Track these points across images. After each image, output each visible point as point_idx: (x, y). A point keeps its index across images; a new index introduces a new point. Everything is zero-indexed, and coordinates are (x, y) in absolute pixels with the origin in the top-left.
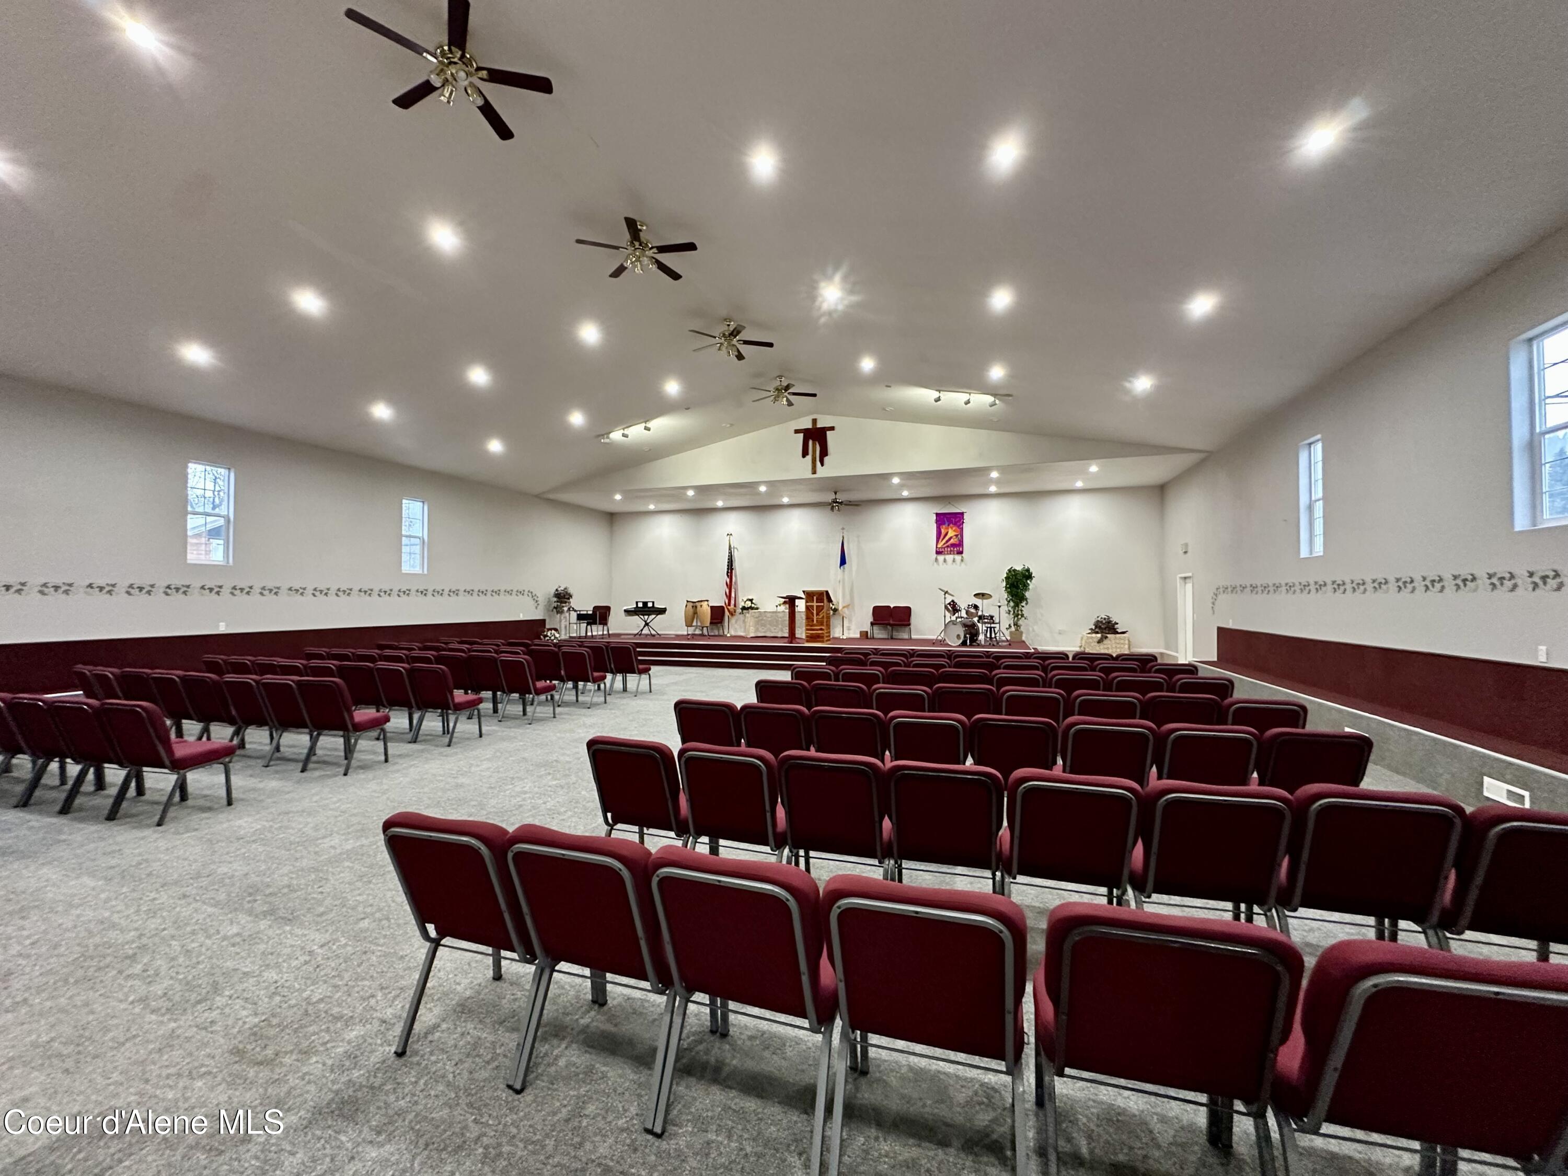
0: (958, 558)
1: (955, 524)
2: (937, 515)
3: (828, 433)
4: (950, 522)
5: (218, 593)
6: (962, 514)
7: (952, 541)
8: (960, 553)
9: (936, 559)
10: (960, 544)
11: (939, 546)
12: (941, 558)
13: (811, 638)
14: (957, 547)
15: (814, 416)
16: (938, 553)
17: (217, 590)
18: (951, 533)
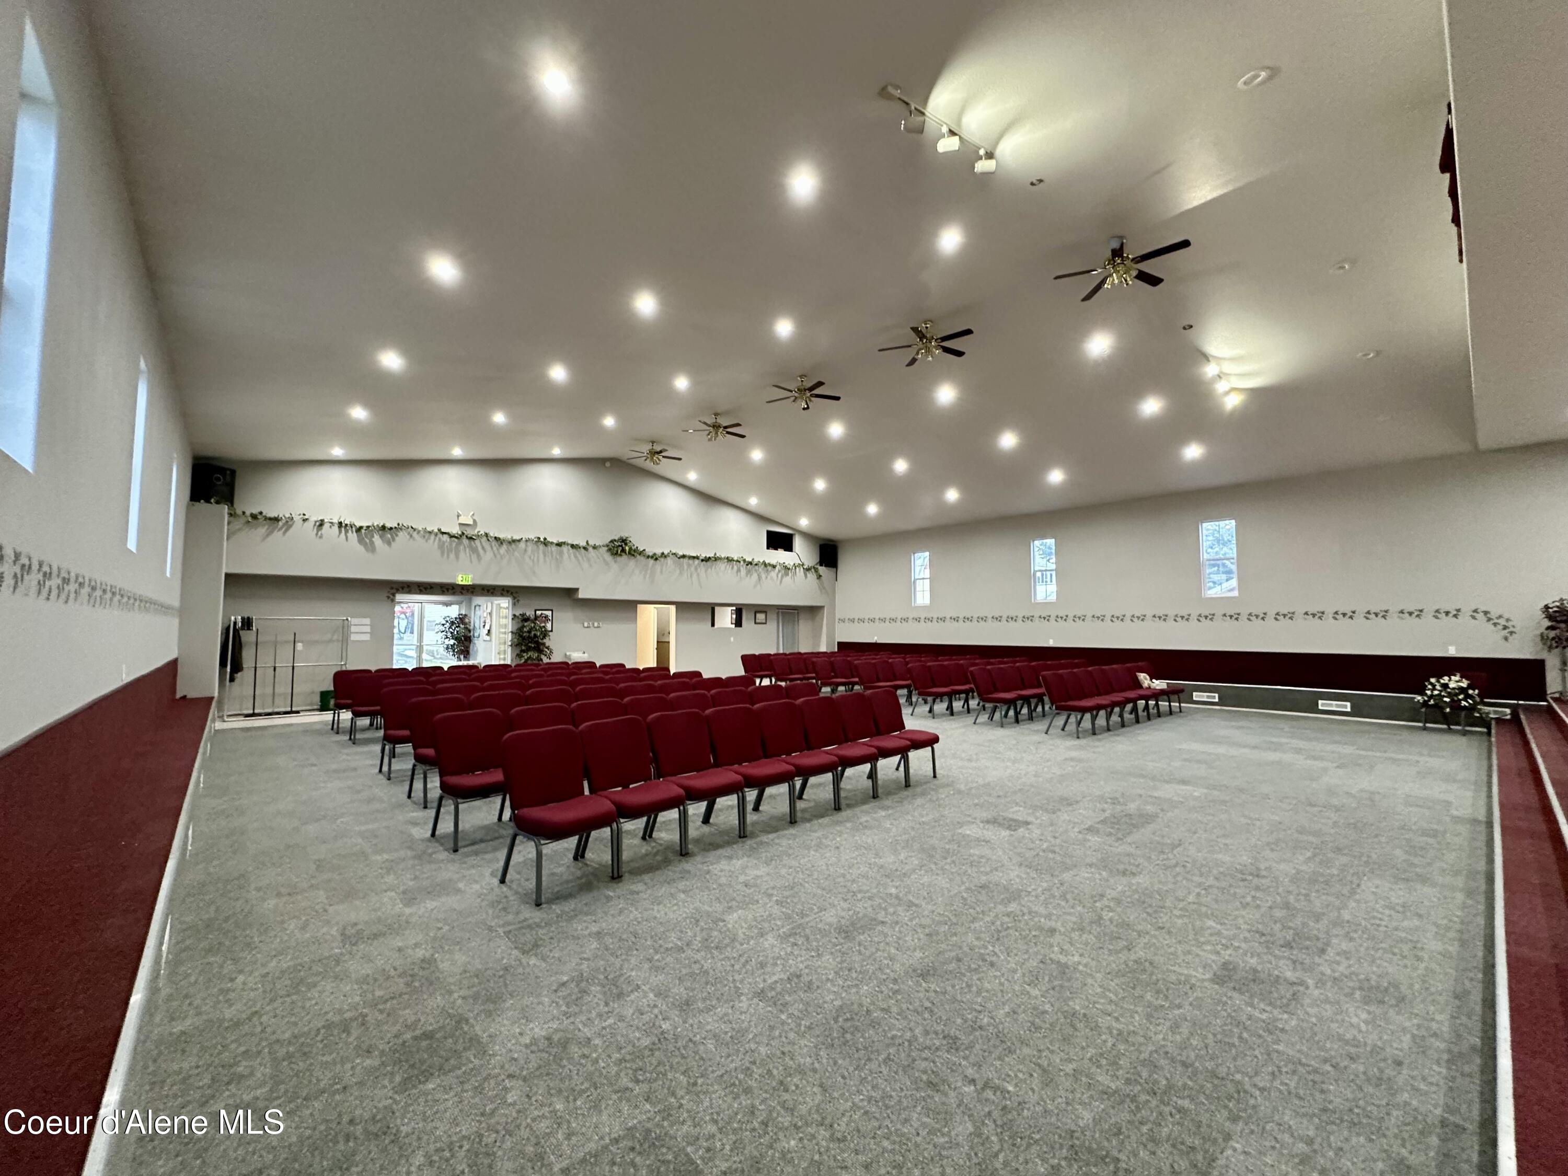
17: (1047, 618)
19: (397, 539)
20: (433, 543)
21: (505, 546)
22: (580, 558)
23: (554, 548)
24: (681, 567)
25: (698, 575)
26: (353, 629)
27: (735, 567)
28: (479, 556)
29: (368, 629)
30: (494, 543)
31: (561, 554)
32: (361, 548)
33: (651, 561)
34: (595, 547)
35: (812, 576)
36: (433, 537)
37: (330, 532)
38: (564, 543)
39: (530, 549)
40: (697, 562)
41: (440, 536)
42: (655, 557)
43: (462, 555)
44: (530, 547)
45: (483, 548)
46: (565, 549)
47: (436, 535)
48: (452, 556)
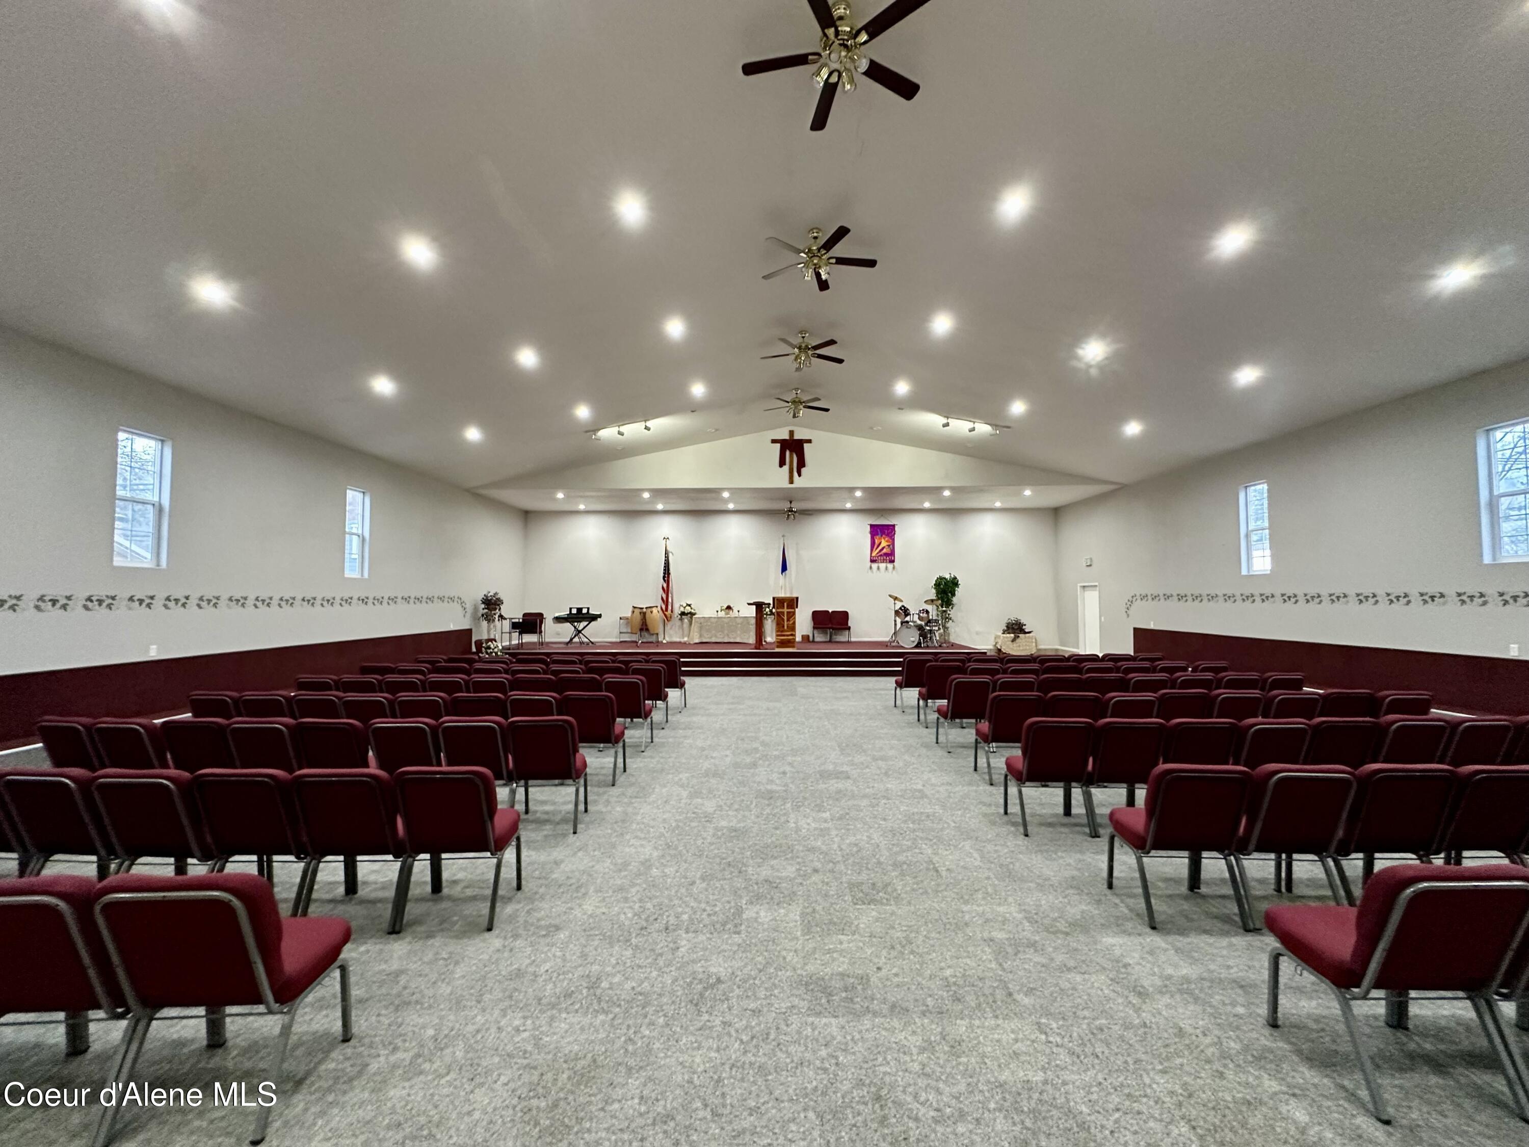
0: (890, 566)
1: (888, 535)
2: (872, 526)
3: (805, 445)
4: (883, 533)
5: (149, 606)
6: (894, 526)
7: (885, 551)
8: (892, 561)
9: (871, 568)
10: (892, 553)
11: (874, 554)
12: (875, 566)
13: (782, 644)
14: (889, 557)
15: (791, 428)
16: (872, 561)
17: (147, 602)
18: (884, 543)
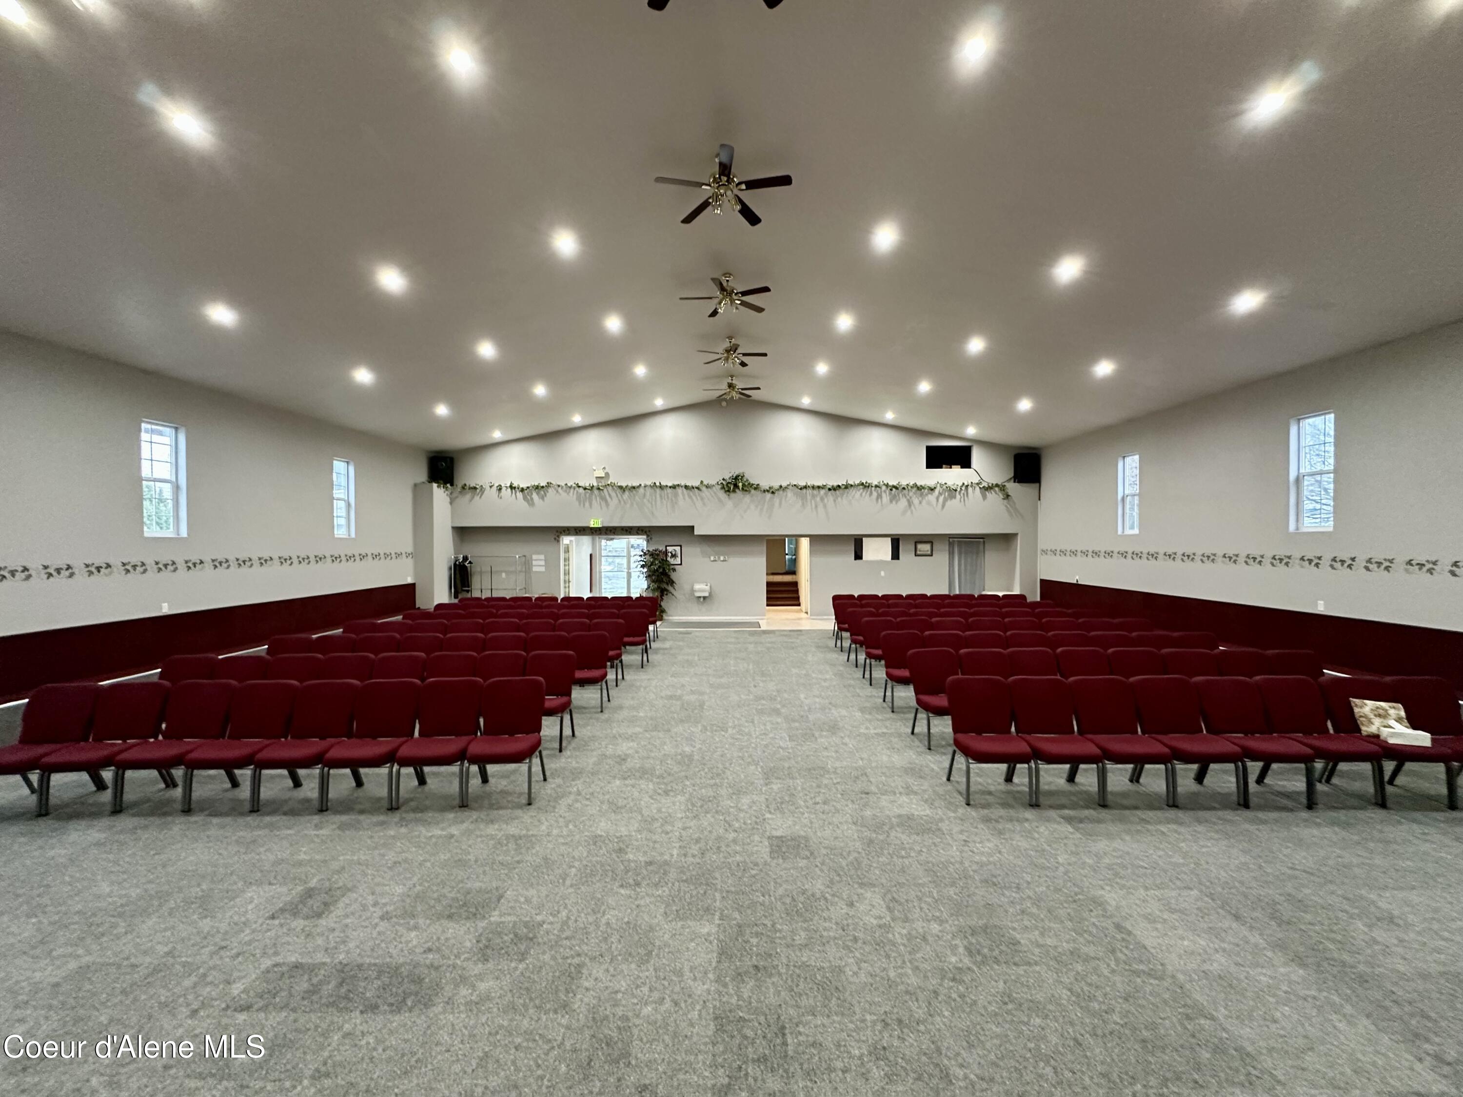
19: (548, 495)
20: (573, 495)
21: (627, 493)
22: (694, 498)
23: (669, 490)
24: (804, 498)
25: (825, 506)
26: (534, 563)
27: (875, 494)
28: (606, 501)
29: (543, 563)
30: (618, 491)
31: (676, 495)
32: (525, 504)
33: (768, 496)
34: (707, 487)
35: (994, 497)
36: (572, 490)
37: (506, 493)
38: (678, 485)
39: (648, 494)
40: (822, 492)
41: (577, 489)
42: (772, 491)
43: (594, 502)
44: (649, 490)
45: (610, 495)
46: (679, 491)
47: (574, 488)
48: (587, 504)
